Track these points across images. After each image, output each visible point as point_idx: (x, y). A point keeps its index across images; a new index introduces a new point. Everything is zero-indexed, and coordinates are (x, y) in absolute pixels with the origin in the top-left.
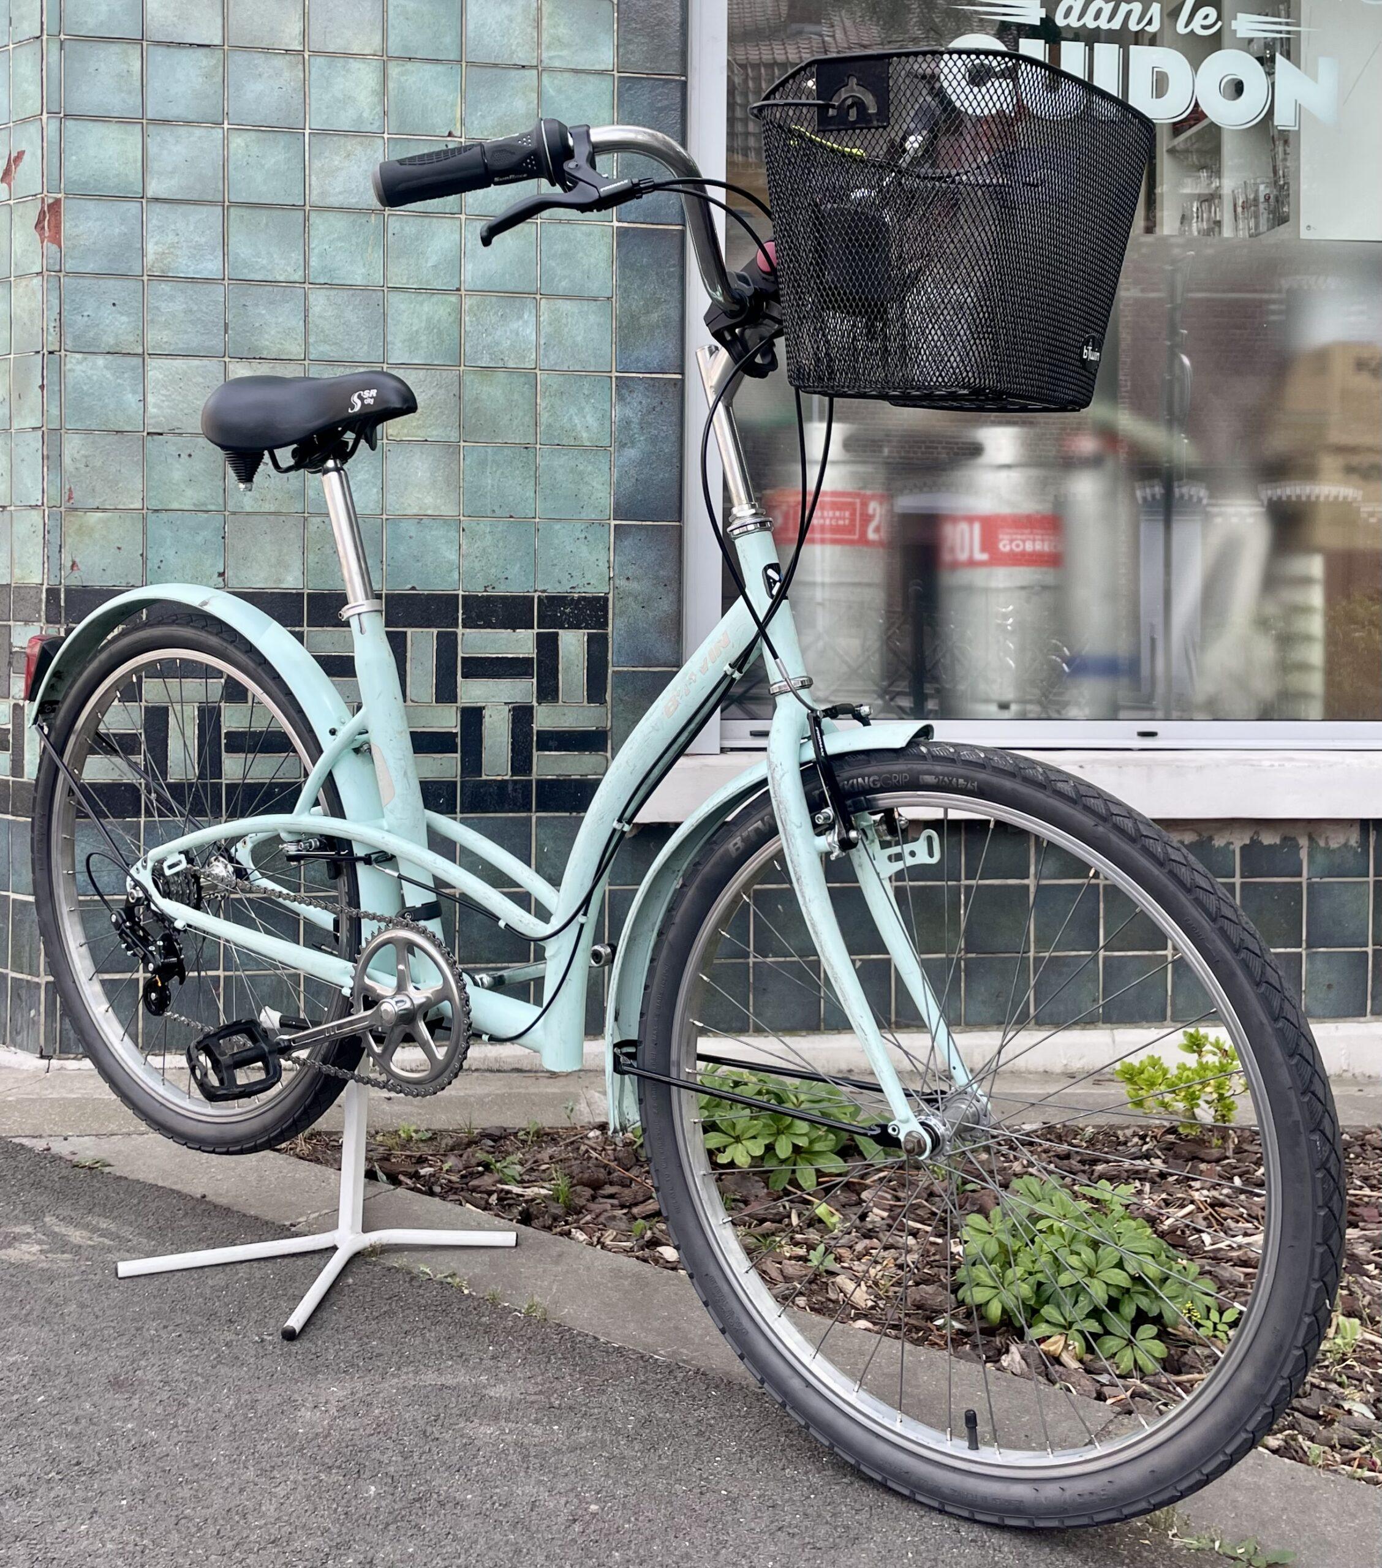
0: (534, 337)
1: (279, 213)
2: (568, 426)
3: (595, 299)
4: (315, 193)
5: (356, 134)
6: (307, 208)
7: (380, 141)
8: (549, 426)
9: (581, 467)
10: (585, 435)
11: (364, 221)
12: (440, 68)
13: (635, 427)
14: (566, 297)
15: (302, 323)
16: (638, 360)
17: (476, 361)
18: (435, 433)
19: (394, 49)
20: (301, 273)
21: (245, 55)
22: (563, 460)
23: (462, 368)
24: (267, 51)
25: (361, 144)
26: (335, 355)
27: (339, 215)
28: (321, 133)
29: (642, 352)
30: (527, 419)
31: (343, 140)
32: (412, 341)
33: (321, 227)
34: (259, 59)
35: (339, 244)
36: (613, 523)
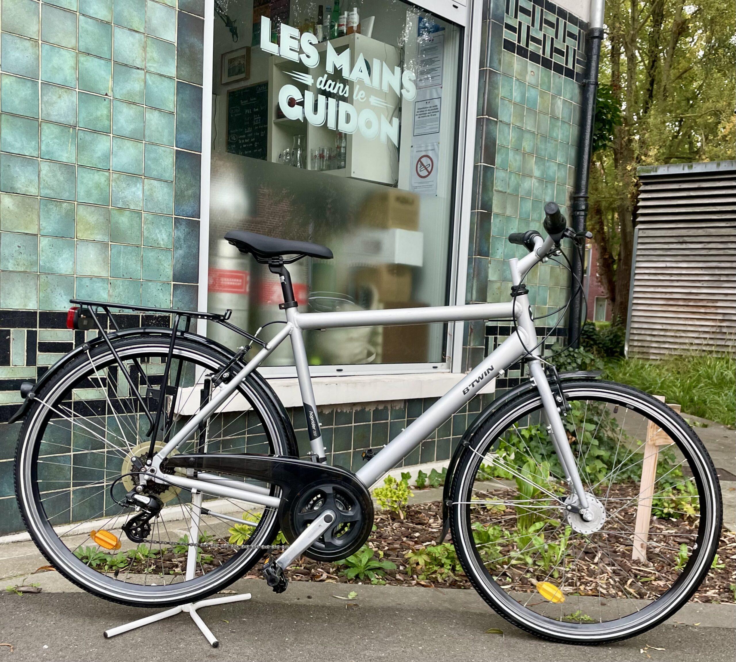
0: (141, 196)
1: (26, 120)
2: (155, 238)
3: (166, 181)
4: (45, 112)
5: (62, 87)
6: (40, 120)
7: (75, 92)
8: (148, 237)
9: (160, 257)
10: (162, 243)
11: (67, 130)
12: (103, 62)
13: (182, 240)
14: (155, 179)
15: (37, 178)
16: (183, 211)
17: (116, 204)
18: (98, 237)
19: (82, 49)
20: (37, 153)
21: (10, 37)
22: (152, 254)
23: (110, 207)
24: (21, 36)
25: (66, 92)
26: (52, 195)
27: (56, 126)
28: (46, 84)
29: (185, 207)
30: (138, 233)
31: (57, 89)
32: (89, 193)
33: (47, 131)
34: (18, 41)
35: (56, 141)
36: (173, 283)
